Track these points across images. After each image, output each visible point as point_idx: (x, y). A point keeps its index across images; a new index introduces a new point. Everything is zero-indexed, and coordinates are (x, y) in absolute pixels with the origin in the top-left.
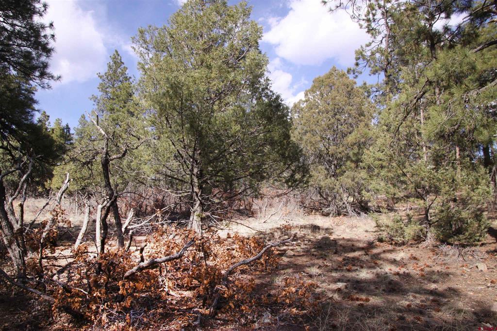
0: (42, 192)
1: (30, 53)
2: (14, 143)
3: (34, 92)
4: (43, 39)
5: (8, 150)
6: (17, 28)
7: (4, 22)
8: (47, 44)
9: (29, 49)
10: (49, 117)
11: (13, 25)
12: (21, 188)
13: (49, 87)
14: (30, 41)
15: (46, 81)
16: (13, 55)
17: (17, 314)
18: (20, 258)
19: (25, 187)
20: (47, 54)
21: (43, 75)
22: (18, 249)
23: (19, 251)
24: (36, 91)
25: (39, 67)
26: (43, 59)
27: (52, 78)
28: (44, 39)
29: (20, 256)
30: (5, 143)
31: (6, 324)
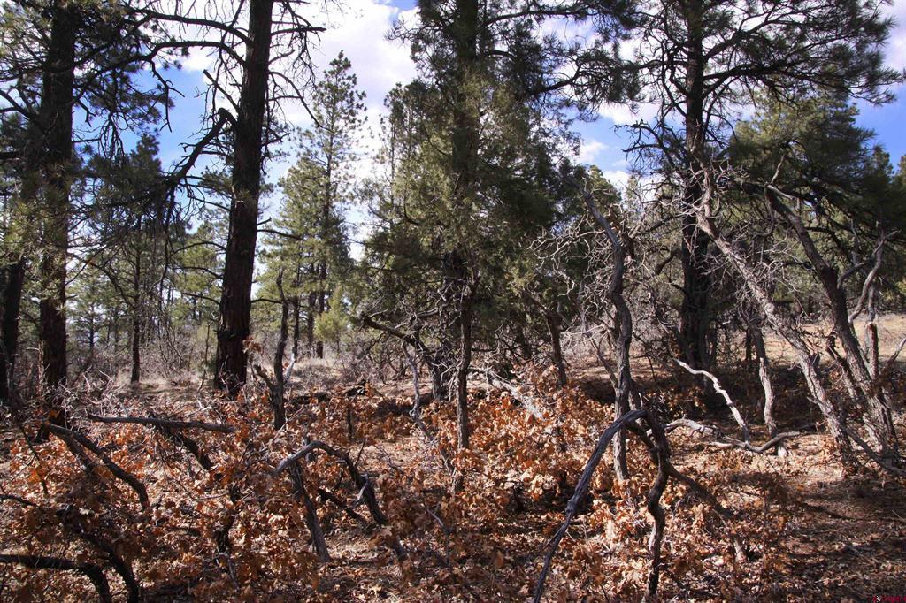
1: (842, 48)
2: (839, 218)
3: (853, 117)
4: (866, 11)
5: (829, 232)
6: (815, 13)
7: (792, 13)
8: (876, 16)
9: (842, 42)
10: (888, 156)
11: (805, 12)
12: (867, 295)
13: (890, 98)
14: (842, 25)
15: (882, 89)
16: (814, 63)
17: (890, 520)
18: (886, 422)
19: (871, 294)
20: (877, 36)
21: (873, 80)
22: (880, 407)
23: (883, 410)
24: (857, 113)
25: (864, 68)
26: (871, 48)
27: (895, 79)
28: (868, 11)
29: (885, 418)
30: (824, 221)
31: (875, 536)
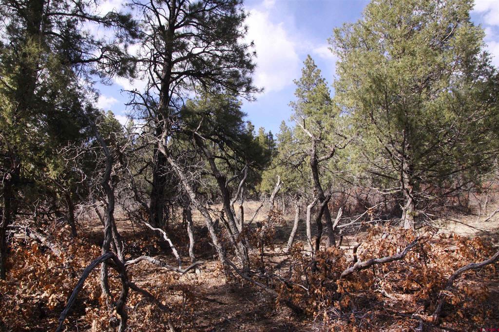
0: (252, 195)
1: (237, 72)
2: (231, 153)
3: (240, 106)
4: (247, 58)
5: (226, 159)
6: (226, 53)
7: (216, 50)
8: (250, 61)
9: (236, 69)
10: (254, 126)
11: (222, 51)
12: (240, 191)
13: (255, 99)
14: (237, 61)
15: (251, 94)
16: (224, 76)
17: (245, 303)
18: (245, 254)
19: (242, 191)
20: (251, 70)
21: (248, 89)
22: (243, 247)
23: (244, 248)
24: (242, 105)
25: (245, 83)
26: (248, 75)
27: (257, 91)
28: (248, 57)
29: (245, 252)
30: (224, 154)
31: (238, 312)
